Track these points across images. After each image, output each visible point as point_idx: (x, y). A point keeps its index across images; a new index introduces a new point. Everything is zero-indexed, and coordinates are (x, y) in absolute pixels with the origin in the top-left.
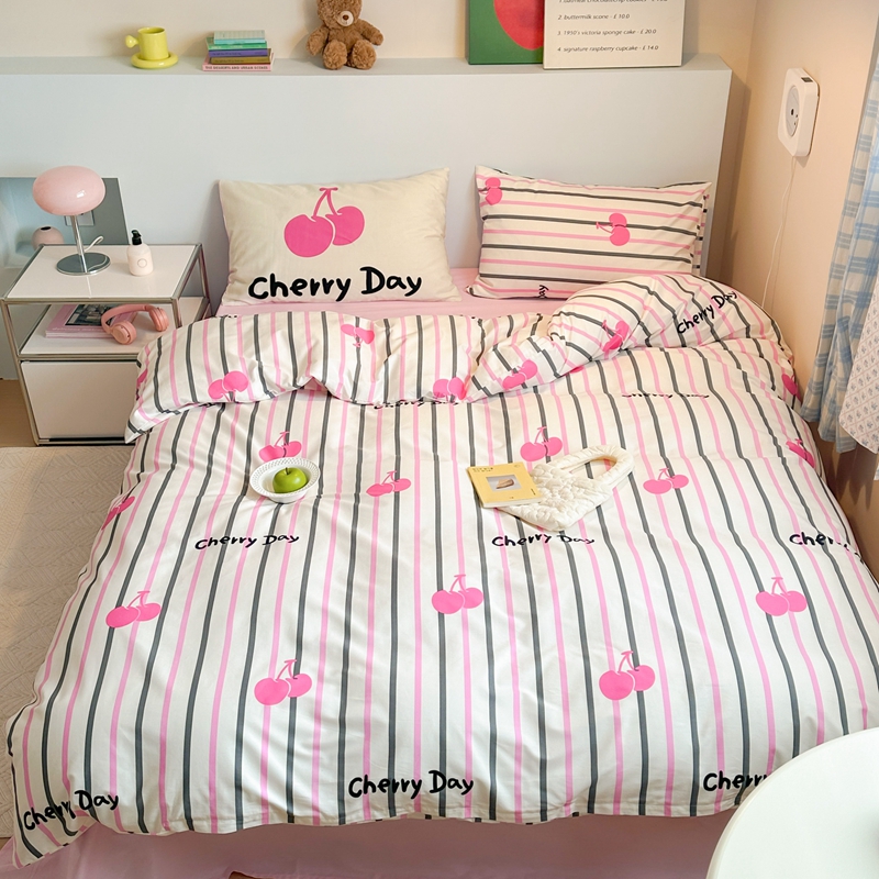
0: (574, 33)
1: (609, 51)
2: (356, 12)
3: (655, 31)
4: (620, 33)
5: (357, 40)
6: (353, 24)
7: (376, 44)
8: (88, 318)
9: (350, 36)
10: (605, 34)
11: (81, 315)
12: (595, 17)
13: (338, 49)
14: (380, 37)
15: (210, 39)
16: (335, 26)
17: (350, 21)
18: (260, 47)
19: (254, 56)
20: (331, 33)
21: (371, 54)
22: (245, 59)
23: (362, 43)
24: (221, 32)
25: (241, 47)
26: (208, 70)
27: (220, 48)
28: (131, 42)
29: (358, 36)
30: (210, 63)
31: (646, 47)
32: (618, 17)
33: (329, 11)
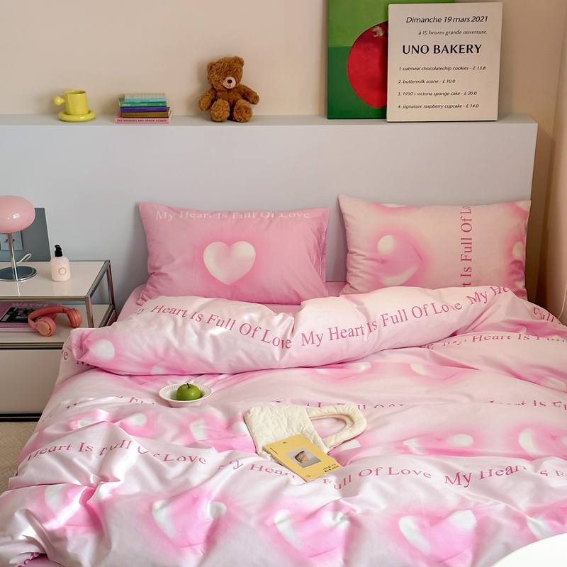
0: (411, 94)
1: (439, 108)
2: (238, 78)
3: (476, 93)
4: (447, 94)
5: (238, 99)
6: (236, 87)
7: (253, 103)
8: (17, 317)
9: (232, 96)
10: (436, 94)
11: (11, 315)
12: (428, 82)
13: (223, 106)
14: (257, 98)
15: (122, 99)
16: (221, 88)
17: (233, 84)
18: (161, 105)
19: (156, 111)
20: (218, 94)
21: (248, 111)
22: (149, 114)
23: (242, 102)
24: (130, 94)
25: (146, 105)
26: (119, 122)
27: (129, 105)
28: (59, 101)
29: (239, 96)
30: (121, 117)
31: (469, 106)
32: (446, 81)
33: (217, 77)
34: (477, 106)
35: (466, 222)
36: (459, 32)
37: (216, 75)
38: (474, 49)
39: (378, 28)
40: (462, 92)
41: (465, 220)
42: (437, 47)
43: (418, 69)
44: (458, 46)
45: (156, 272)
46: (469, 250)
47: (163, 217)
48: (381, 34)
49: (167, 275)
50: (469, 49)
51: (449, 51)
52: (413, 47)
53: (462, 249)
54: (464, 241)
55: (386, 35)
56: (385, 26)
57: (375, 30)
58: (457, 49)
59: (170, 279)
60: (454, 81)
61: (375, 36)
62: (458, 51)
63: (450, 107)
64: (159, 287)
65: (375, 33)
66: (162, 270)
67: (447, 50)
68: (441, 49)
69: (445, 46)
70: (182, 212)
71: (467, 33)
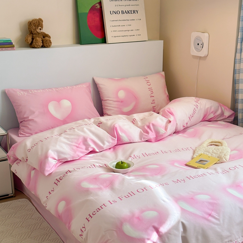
0: (116, 31)
1: (127, 37)
3: (139, 30)
4: (129, 30)
10: (125, 31)
12: (121, 26)
18: (9, 41)
19: (8, 45)
20: (34, 35)
22: (5, 46)
25: (3, 42)
31: (137, 35)
32: (128, 25)
33: (34, 28)
34: (140, 35)
35: (148, 81)
36: (129, 5)
37: (34, 27)
38: (136, 12)
39: (97, 4)
40: (134, 29)
41: (147, 81)
42: (122, 11)
43: (117, 21)
44: (130, 11)
45: (26, 120)
46: (152, 92)
47: (22, 94)
48: (99, 7)
49: (33, 120)
50: (134, 12)
51: (127, 13)
52: (114, 11)
53: (150, 92)
54: (150, 89)
55: (101, 7)
56: (100, 3)
57: (96, 5)
58: (130, 12)
59: (35, 122)
60: (131, 25)
61: (97, 8)
62: (130, 13)
63: (131, 36)
64: (29, 127)
65: (96, 6)
66: (30, 118)
67: (126, 12)
68: (124, 12)
69: (126, 11)
70: (29, 91)
71: (132, 5)
